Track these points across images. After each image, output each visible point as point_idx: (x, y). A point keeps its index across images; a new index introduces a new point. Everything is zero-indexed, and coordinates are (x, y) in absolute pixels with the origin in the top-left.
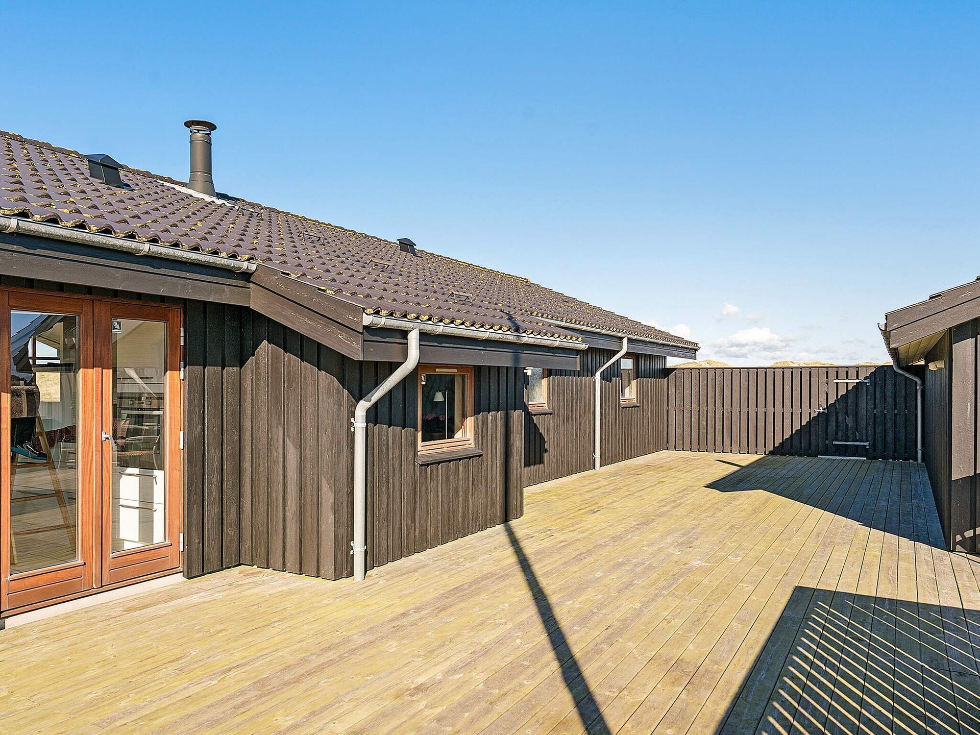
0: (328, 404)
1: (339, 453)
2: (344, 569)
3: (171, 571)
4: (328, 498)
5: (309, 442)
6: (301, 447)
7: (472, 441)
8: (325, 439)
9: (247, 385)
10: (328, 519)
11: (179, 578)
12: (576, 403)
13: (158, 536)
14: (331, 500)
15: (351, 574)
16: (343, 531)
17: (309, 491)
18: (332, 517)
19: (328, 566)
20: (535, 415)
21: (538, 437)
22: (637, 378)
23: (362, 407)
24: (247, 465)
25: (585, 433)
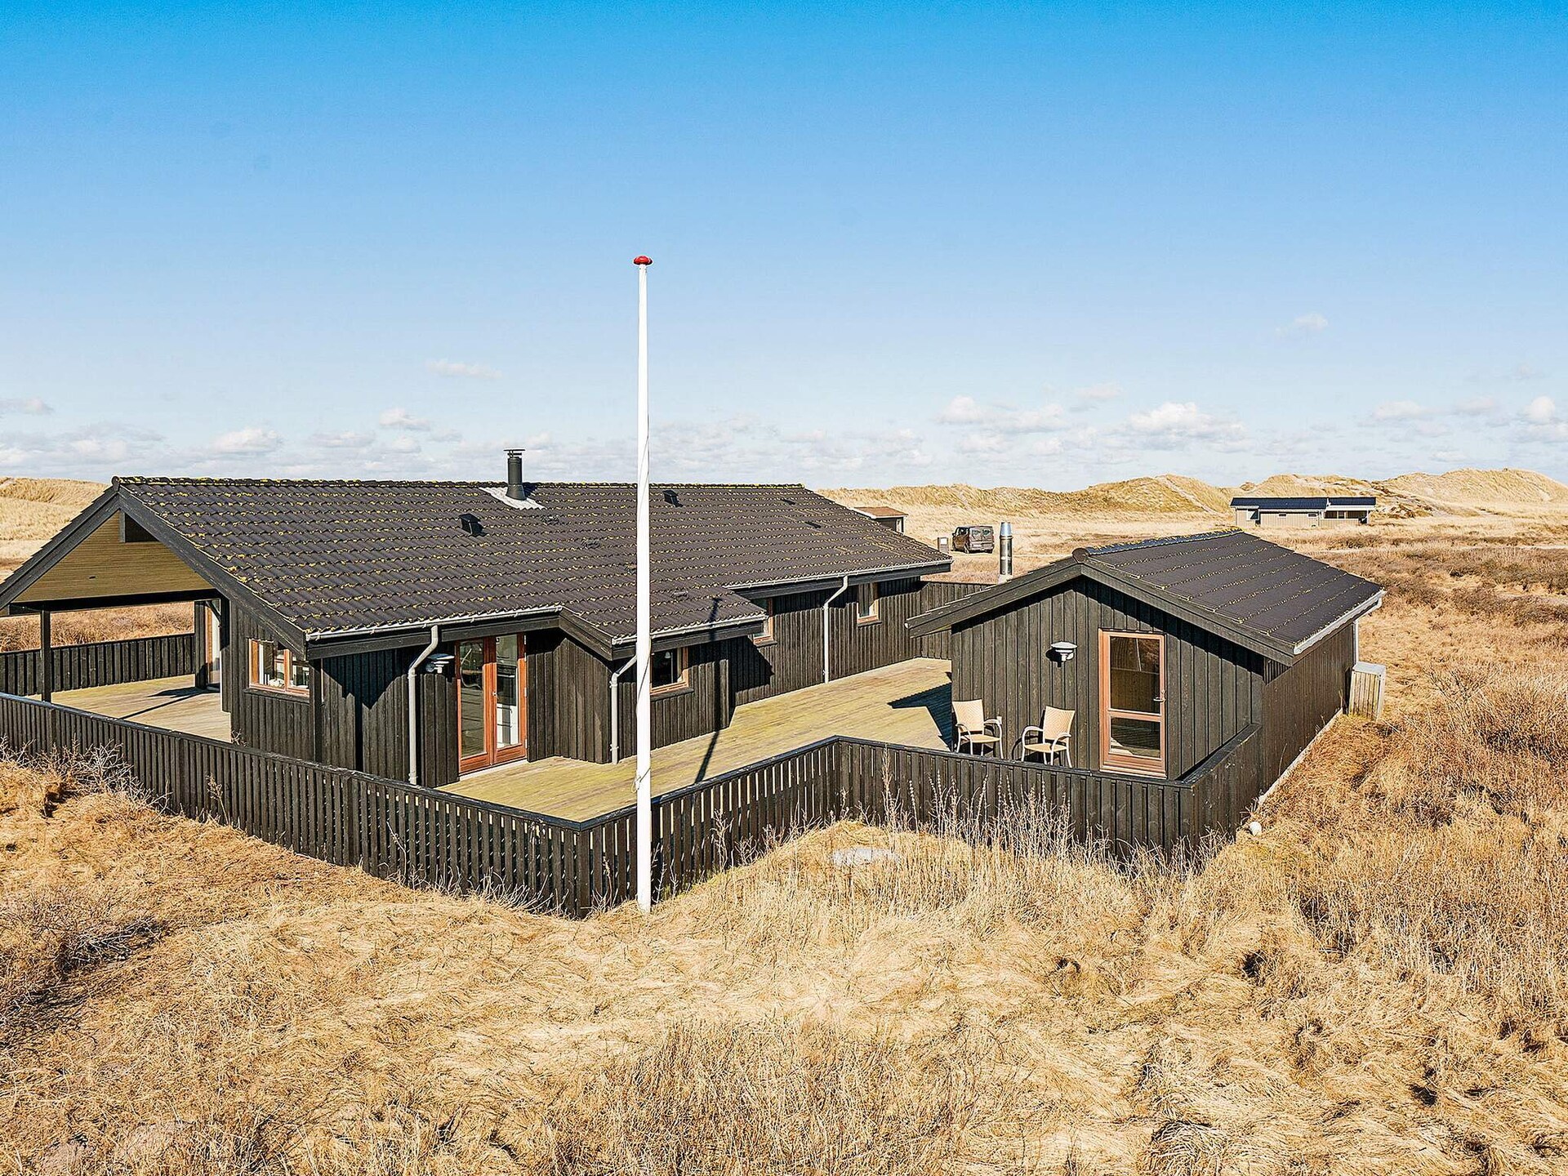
0: (598, 675)
1: (604, 699)
2: (607, 758)
3: (522, 758)
4: (598, 723)
5: (589, 693)
6: (585, 695)
7: (687, 683)
8: (597, 692)
9: (557, 660)
10: (599, 733)
11: (526, 762)
12: (804, 631)
13: (514, 741)
14: (599, 724)
15: (610, 761)
16: (606, 739)
17: (589, 717)
18: (600, 733)
19: (599, 757)
20: (759, 647)
21: (763, 664)
22: (878, 598)
23: (615, 677)
24: (557, 703)
25: (813, 654)
